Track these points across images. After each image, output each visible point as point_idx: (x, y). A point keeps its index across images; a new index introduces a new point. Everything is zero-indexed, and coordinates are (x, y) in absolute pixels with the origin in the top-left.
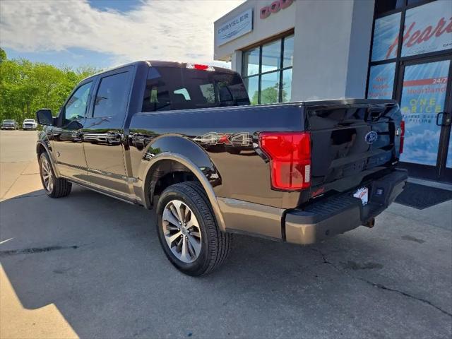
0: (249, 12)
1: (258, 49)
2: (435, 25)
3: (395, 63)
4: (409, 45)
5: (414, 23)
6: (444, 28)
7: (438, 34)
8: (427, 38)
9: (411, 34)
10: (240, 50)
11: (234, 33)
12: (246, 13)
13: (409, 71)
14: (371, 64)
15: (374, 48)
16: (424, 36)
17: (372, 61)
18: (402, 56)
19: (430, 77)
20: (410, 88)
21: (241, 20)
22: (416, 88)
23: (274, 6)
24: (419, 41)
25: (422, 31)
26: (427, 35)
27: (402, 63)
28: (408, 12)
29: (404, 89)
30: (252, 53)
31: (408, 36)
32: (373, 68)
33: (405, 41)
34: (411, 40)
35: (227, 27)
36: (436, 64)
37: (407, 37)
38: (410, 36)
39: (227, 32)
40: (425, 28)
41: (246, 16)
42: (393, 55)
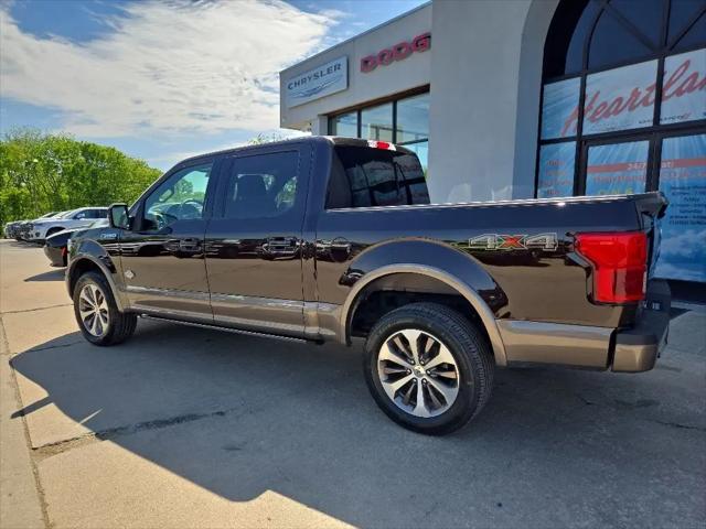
0: (343, 62)
1: (355, 115)
2: (627, 95)
3: (575, 143)
4: (593, 119)
5: (598, 93)
6: (638, 101)
7: (632, 108)
8: (617, 112)
9: (595, 106)
10: (325, 115)
11: (315, 91)
12: (338, 62)
13: (595, 153)
14: (541, 142)
15: (543, 122)
16: (613, 109)
17: (542, 138)
18: (584, 133)
19: (623, 161)
20: (597, 175)
21: (328, 73)
22: (605, 175)
23: (382, 56)
24: (607, 115)
25: (609, 104)
26: (616, 109)
27: (584, 143)
28: (591, 78)
29: (589, 177)
30: (342, 120)
31: (592, 108)
32: (545, 148)
33: (588, 115)
34: (596, 113)
35: (304, 81)
36: (631, 145)
37: (588, 110)
38: (595, 108)
39: (303, 88)
40: (613, 100)
41: (338, 67)
42: (572, 132)
